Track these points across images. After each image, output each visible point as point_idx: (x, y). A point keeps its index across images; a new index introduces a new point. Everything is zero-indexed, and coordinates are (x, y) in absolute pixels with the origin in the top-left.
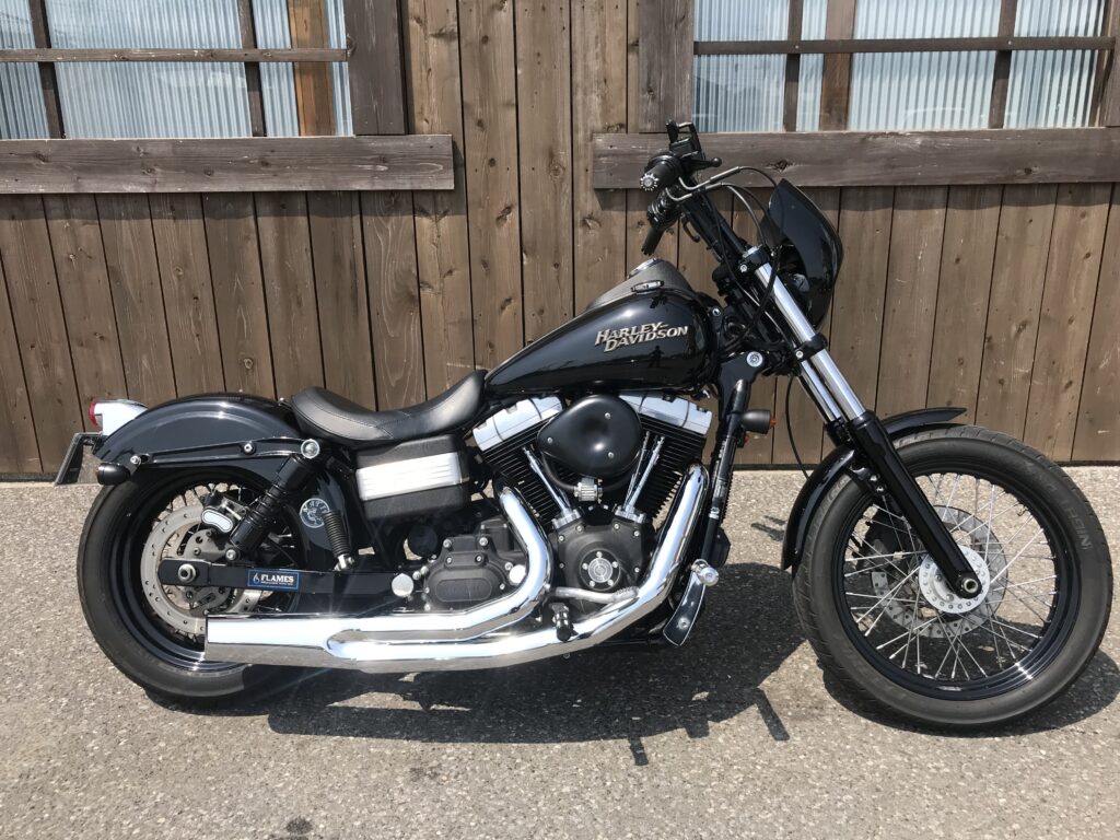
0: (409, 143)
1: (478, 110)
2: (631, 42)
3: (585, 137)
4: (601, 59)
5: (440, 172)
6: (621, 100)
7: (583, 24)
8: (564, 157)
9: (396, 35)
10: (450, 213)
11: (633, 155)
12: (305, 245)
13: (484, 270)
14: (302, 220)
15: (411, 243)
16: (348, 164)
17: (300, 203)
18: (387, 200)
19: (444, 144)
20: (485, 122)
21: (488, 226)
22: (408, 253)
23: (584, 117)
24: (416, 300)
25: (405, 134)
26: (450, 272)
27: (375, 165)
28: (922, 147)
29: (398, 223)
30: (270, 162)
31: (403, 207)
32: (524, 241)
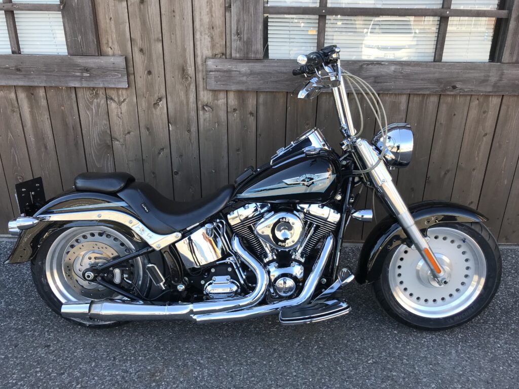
0: (101, 61)
1: (139, 42)
2: (227, 5)
3: (202, 60)
4: (210, 15)
5: (120, 78)
6: (222, 39)
8: (191, 70)
10: (127, 100)
11: (229, 71)
12: (47, 116)
13: (148, 133)
14: (43, 102)
15: (106, 116)
16: (66, 71)
17: (42, 93)
18: (91, 92)
19: (120, 62)
20: (144, 50)
21: (149, 108)
22: (105, 122)
23: (201, 49)
24: (111, 147)
25: (98, 56)
26: (129, 133)
27: (82, 73)
28: (394, 71)
29: (98, 105)
30: (21, 69)
31: (100, 97)
32: (170, 117)
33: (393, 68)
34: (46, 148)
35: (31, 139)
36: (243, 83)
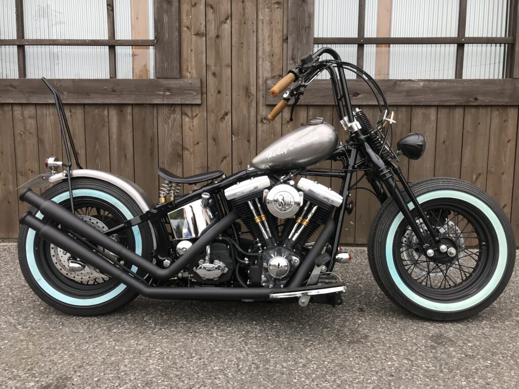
0: (181, 82)
1: (213, 68)
2: (284, 38)
3: (263, 80)
4: (270, 45)
5: (195, 96)
6: (280, 64)
7: (263, 30)
8: (253, 90)
9: (177, 34)
10: (199, 115)
12: (130, 129)
13: (214, 143)
14: (129, 118)
15: (180, 129)
16: (152, 91)
17: (129, 110)
18: (169, 108)
19: (197, 83)
20: (216, 73)
21: (216, 121)
22: (179, 134)
23: (262, 72)
24: (181, 157)
25: (179, 78)
26: (198, 143)
27: (164, 92)
28: (423, 86)
29: (175, 120)
30: (116, 90)
31: (177, 113)
32: (233, 129)
33: (422, 84)
34: (126, 157)
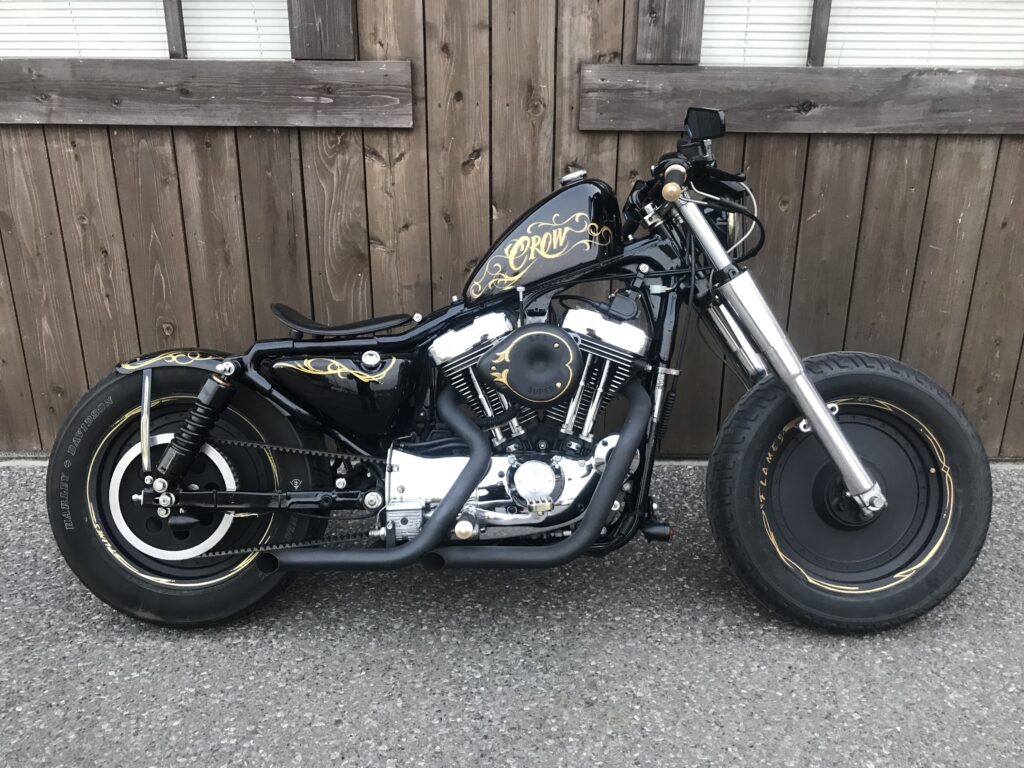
0: (359, 71)
1: (442, 34)
3: (571, 67)
5: (396, 107)
6: (616, 24)
8: (546, 90)
10: (407, 156)
11: (628, 90)
12: (234, 192)
13: (446, 225)
14: (230, 162)
15: (360, 191)
16: (285, 94)
17: (228, 141)
18: (332, 139)
19: (400, 72)
20: (451, 47)
21: (452, 172)
22: (359, 204)
23: (570, 42)
24: (366, 259)
25: (354, 60)
26: (406, 227)
27: (318, 97)
28: (975, 87)
29: (346, 167)
30: (190, 90)
31: (351, 150)
32: (494, 192)
33: (972, 80)
34: (227, 260)
35: (199, 243)
36: (656, 114)
